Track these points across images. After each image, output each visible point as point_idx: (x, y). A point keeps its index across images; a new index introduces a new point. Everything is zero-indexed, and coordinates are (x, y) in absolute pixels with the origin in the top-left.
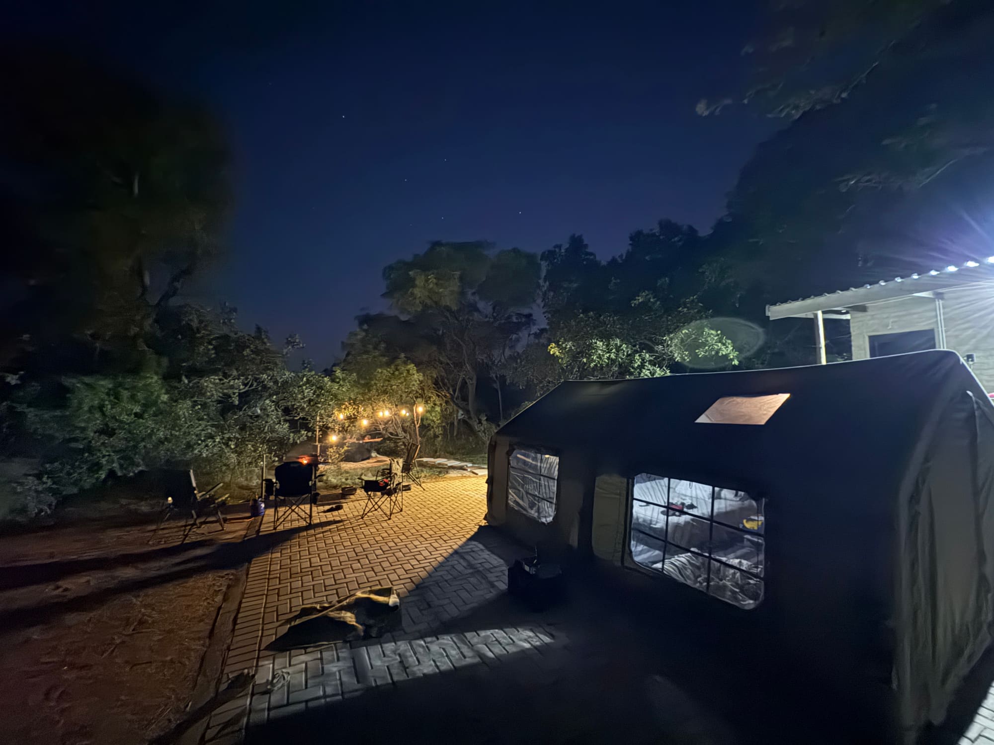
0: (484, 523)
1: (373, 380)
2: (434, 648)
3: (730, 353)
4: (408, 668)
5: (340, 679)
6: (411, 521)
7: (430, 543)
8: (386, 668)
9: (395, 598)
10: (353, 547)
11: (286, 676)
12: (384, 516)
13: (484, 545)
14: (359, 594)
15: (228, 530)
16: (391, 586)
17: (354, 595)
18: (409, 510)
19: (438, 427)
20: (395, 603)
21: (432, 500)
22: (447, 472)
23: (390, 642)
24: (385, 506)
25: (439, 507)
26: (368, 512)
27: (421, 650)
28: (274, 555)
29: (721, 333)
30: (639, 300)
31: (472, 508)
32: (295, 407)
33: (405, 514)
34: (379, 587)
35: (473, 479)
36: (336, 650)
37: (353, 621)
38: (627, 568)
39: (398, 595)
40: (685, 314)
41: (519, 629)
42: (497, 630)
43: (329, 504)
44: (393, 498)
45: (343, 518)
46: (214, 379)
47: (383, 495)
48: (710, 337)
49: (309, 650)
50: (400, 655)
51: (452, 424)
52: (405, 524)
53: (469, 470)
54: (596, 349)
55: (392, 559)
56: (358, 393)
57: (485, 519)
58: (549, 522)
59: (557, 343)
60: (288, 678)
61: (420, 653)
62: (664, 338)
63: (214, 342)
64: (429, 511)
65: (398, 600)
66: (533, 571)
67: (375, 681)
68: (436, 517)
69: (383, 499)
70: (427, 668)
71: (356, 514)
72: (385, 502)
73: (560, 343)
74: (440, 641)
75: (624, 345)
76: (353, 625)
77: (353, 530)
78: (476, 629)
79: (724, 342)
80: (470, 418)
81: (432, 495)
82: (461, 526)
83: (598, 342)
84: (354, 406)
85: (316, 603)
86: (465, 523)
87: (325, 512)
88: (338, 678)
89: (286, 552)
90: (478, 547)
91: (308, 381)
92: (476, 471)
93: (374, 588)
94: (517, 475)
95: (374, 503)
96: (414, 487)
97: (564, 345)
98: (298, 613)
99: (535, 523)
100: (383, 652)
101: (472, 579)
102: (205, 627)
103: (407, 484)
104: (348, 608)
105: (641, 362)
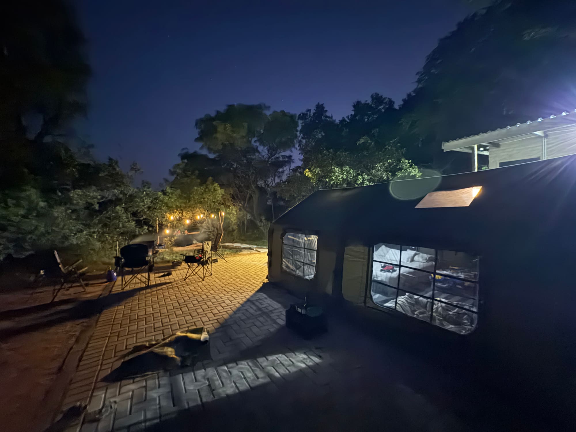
0: (266, 281)
1: (191, 194)
2: (235, 372)
3: (417, 174)
4: (214, 390)
5: (159, 403)
6: (218, 281)
7: (231, 295)
8: (197, 391)
9: (206, 334)
10: (177, 299)
11: (113, 405)
12: (199, 278)
13: (267, 295)
14: (179, 334)
15: (89, 291)
16: (203, 326)
17: (175, 334)
18: (217, 274)
19: (235, 224)
20: (206, 338)
21: (232, 268)
22: (241, 251)
23: (200, 369)
24: (201, 272)
25: (236, 272)
26: (189, 276)
27: (224, 374)
28: (120, 307)
29: (412, 162)
30: (361, 141)
31: (258, 272)
32: (139, 211)
33: (214, 277)
34: (195, 327)
35: (258, 255)
36: (158, 378)
37: (173, 355)
38: (368, 307)
39: (208, 332)
40: (389, 150)
41: (296, 353)
42: (280, 355)
43: (163, 272)
44: (206, 267)
45: (171, 280)
46: (79, 192)
47: (198, 265)
48: (405, 164)
49: (136, 380)
50: (208, 379)
51: (243, 223)
52: (214, 283)
53: (255, 249)
54: (335, 172)
55: (205, 307)
56: (181, 203)
57: (267, 278)
58: (311, 278)
59: (309, 169)
60: (114, 406)
61: (223, 376)
62: (377, 165)
63: (77, 167)
64: (229, 275)
65: (207, 336)
66: (303, 312)
67: (188, 403)
68: (235, 278)
69: (199, 268)
70: (230, 390)
71: (181, 277)
72: (200, 270)
73: (312, 169)
74: (240, 366)
75: (351, 170)
76: (173, 358)
77: (178, 288)
78: (265, 355)
79: (413, 167)
80: (254, 218)
81: (232, 264)
82: (251, 283)
83: (336, 168)
84: (180, 211)
85: (146, 341)
86: (253, 281)
87: (159, 277)
88: (157, 402)
89: (129, 305)
90: (263, 296)
91: (147, 194)
92: (259, 250)
93: (190, 328)
94: (289, 249)
95: (193, 270)
96: (220, 260)
97: (314, 170)
98: (131, 350)
99: (301, 279)
100: (195, 378)
101: (261, 318)
102: (56, 364)
103: (215, 258)
104: (169, 345)
105: (362, 180)
